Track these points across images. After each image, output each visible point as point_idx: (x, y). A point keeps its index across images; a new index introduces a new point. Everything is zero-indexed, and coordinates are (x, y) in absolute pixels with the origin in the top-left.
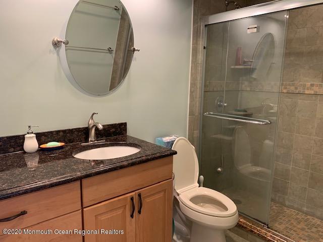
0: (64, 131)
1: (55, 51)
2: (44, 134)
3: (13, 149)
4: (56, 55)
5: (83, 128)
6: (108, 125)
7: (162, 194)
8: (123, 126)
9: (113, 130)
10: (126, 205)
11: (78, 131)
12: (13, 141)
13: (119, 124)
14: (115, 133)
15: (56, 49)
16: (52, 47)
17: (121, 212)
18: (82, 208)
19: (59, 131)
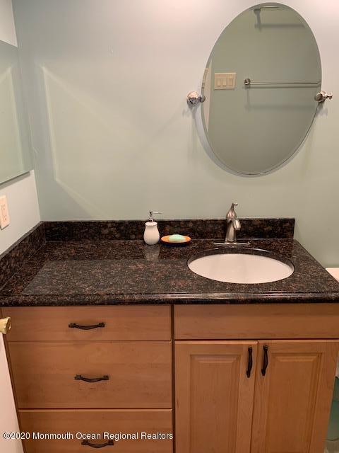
0: (195, 222)
1: (190, 112)
2: (169, 223)
3: (133, 236)
4: (191, 117)
5: (221, 220)
6: (261, 220)
7: (312, 359)
8: (288, 224)
9: (270, 228)
10: (240, 356)
11: (213, 224)
12: (134, 227)
13: (280, 220)
14: (271, 234)
15: (191, 109)
16: (186, 106)
17: (231, 362)
18: (174, 340)
19: (188, 221)
